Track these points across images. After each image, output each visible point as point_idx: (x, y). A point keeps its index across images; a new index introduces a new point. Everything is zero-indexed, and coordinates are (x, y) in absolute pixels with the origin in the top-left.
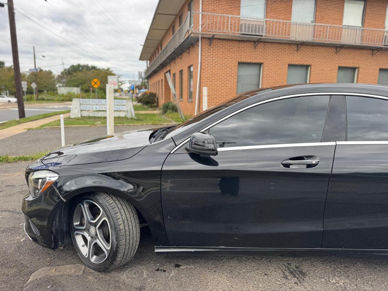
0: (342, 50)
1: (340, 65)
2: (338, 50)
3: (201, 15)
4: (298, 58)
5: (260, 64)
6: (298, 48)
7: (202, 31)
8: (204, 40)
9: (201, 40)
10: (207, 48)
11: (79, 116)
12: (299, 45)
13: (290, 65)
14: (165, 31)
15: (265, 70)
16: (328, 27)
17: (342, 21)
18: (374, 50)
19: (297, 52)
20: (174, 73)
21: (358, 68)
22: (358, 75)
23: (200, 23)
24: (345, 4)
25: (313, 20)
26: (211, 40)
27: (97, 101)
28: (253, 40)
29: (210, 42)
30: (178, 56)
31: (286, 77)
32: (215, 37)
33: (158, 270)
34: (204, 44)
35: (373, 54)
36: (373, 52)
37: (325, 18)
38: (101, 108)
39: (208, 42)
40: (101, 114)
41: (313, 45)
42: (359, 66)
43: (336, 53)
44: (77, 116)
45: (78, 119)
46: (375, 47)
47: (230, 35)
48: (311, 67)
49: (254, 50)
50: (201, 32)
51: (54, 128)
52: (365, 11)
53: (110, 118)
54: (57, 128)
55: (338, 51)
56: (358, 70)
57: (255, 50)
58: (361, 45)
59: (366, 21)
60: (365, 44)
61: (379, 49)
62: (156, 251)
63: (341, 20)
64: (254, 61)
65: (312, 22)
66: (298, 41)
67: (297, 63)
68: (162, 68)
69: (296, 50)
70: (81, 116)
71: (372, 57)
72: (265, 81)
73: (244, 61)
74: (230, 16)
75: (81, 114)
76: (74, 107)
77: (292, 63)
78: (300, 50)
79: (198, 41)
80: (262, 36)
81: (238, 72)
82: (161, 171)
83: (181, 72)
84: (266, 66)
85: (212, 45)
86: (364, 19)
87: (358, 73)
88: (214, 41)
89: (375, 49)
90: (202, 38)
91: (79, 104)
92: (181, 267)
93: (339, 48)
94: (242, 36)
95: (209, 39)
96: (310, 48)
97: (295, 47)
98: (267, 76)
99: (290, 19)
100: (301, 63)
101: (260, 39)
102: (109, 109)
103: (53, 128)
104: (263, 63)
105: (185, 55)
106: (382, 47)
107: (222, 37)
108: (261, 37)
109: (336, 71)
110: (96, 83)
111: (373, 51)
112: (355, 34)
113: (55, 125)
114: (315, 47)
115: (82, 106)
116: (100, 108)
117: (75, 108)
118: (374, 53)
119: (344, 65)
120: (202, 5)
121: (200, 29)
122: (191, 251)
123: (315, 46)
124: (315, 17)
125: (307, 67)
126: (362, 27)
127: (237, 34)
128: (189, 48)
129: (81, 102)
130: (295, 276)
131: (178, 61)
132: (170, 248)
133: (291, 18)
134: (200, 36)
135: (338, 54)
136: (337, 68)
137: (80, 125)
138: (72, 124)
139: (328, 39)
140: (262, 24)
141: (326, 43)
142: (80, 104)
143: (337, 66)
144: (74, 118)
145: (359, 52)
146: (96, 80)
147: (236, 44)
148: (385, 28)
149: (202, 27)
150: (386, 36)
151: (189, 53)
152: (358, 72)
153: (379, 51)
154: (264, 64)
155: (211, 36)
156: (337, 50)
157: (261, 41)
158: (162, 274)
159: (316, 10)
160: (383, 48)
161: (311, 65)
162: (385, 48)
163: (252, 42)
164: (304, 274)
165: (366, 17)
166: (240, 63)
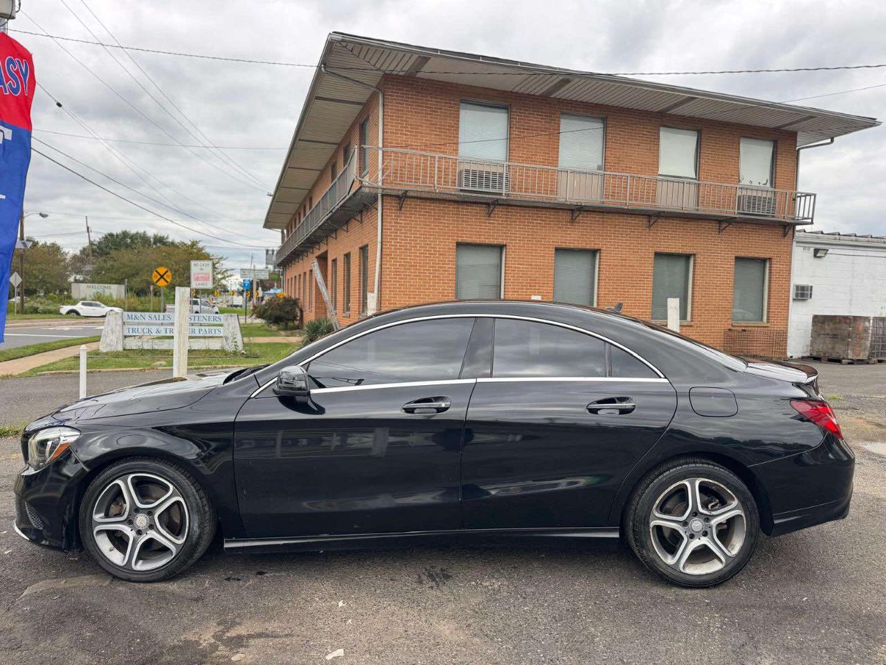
0: (659, 220)
1: (659, 250)
2: (652, 221)
3: (380, 153)
4: (573, 237)
5: (501, 247)
6: (572, 216)
7: (383, 184)
8: (388, 199)
9: (382, 200)
10: (393, 215)
11: (120, 349)
12: (576, 212)
13: (558, 250)
14: (318, 173)
15: (510, 256)
16: (629, 178)
17: (658, 168)
18: (722, 223)
19: (572, 225)
20: (334, 258)
21: (694, 255)
22: (694, 269)
23: (380, 166)
24: (662, 134)
25: (600, 164)
26: (401, 199)
27: (161, 317)
28: (485, 201)
29: (399, 204)
30: (341, 227)
31: (552, 272)
32: (410, 194)
33: (228, 579)
34: (387, 206)
35: (720, 231)
36: (720, 226)
37: (623, 161)
38: (168, 331)
39: (395, 203)
40: (169, 344)
41: (603, 212)
42: (695, 252)
43: (650, 226)
44: (113, 349)
45: (116, 355)
46: (722, 216)
47: (437, 191)
48: (600, 253)
49: (487, 220)
50: (380, 184)
51: (62, 373)
52: (700, 150)
53: (179, 352)
54: (67, 373)
55: (651, 223)
56: (694, 260)
57: (490, 220)
58: (696, 212)
59: (703, 167)
60: (703, 210)
61: (730, 221)
62: (226, 545)
63: (656, 164)
64: (487, 241)
65: (599, 168)
66: (571, 205)
67: (572, 246)
68: (312, 248)
69: (569, 220)
70: (124, 349)
71: (719, 234)
72: (510, 279)
73: (469, 240)
74: (437, 156)
75: (124, 345)
76: (109, 328)
77: (564, 246)
78: (577, 220)
79: (376, 200)
80: (501, 194)
81: (457, 261)
82: (234, 422)
83: (347, 256)
84: (513, 252)
85: (403, 209)
86: (700, 164)
87: (694, 266)
88: (408, 202)
89: (723, 221)
90: (382, 195)
91: (120, 322)
92: (267, 575)
93: (653, 217)
94: (462, 194)
95: (397, 196)
96: (598, 217)
97: (566, 216)
98: (514, 271)
99: (555, 162)
100: (580, 246)
101: (497, 200)
102: (180, 333)
103: (59, 373)
104: (506, 245)
105: (354, 225)
106: (735, 216)
107: (423, 195)
108: (498, 197)
109: (651, 261)
110: (162, 277)
111: (720, 223)
112: (681, 191)
113: (64, 369)
114: (606, 216)
115: (126, 327)
116: (166, 332)
117: (110, 332)
118: (721, 228)
119: (667, 250)
120: (383, 132)
121: (380, 178)
122: (279, 545)
123: (609, 213)
124: (605, 159)
125: (594, 252)
126: (696, 179)
127: (452, 189)
128: (361, 212)
129: (126, 320)
130: (434, 580)
131: (342, 235)
132: (247, 541)
133: (558, 160)
134: (380, 191)
135: (652, 228)
136: (652, 256)
137: (120, 367)
138: (102, 366)
139: (630, 200)
140: (499, 170)
141: (626, 208)
142: (124, 323)
143: (652, 251)
144: (107, 354)
145: (692, 225)
146: (162, 270)
147: (451, 208)
148: (739, 181)
149: (383, 175)
150: (739, 197)
151: (361, 222)
152: (694, 263)
153: (730, 224)
154: (508, 247)
155: (400, 193)
156: (649, 221)
157: (500, 202)
158: (235, 583)
159: (605, 147)
160: (735, 218)
161: (600, 250)
162: (739, 218)
163: (484, 206)
164: (447, 577)
165: (702, 161)
166: (460, 245)
